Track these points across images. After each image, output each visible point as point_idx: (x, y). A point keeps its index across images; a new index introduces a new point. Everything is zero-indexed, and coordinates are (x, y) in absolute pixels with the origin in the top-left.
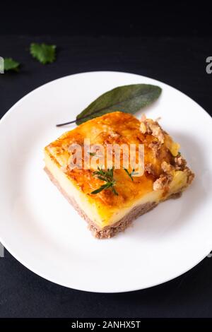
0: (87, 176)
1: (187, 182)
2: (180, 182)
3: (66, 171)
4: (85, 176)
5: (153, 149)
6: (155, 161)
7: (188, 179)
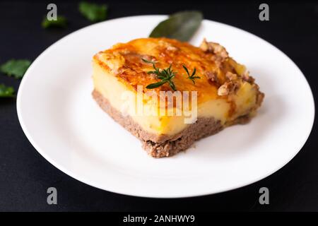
0: (142, 77)
1: (256, 103)
2: (248, 101)
3: (117, 73)
4: (139, 77)
5: (216, 62)
6: (219, 72)
7: (257, 99)
